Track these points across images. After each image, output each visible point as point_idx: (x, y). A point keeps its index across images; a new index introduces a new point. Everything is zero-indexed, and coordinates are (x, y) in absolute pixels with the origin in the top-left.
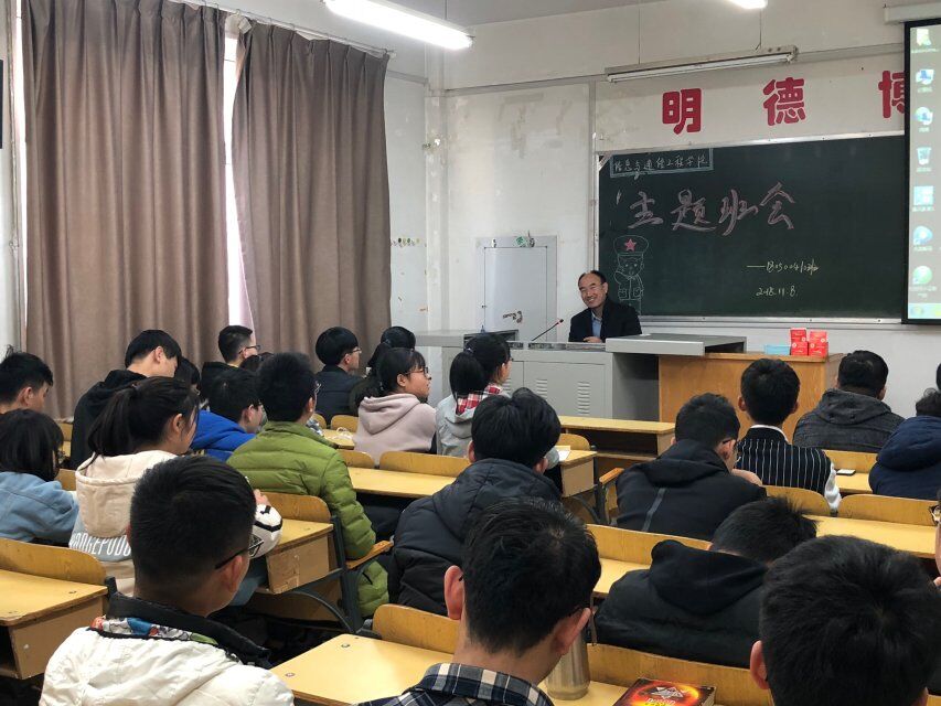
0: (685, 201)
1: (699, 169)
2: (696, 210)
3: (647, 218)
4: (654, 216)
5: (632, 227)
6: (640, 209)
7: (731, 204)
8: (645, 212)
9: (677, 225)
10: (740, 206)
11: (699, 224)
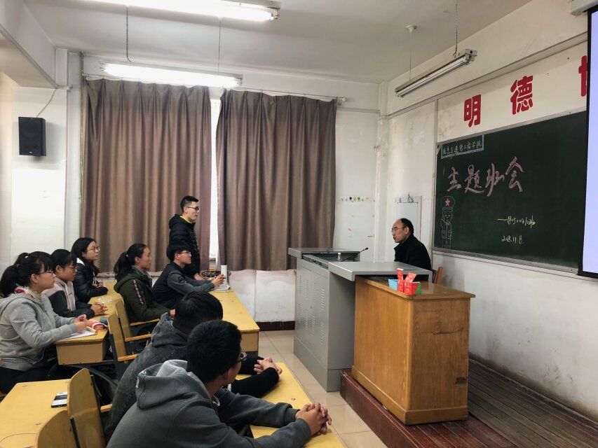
0: (471, 172)
1: (478, 150)
2: (475, 179)
3: (455, 184)
4: (458, 183)
5: (448, 190)
6: (452, 178)
7: (491, 174)
8: (454, 181)
9: (467, 188)
10: (495, 176)
11: (477, 189)
